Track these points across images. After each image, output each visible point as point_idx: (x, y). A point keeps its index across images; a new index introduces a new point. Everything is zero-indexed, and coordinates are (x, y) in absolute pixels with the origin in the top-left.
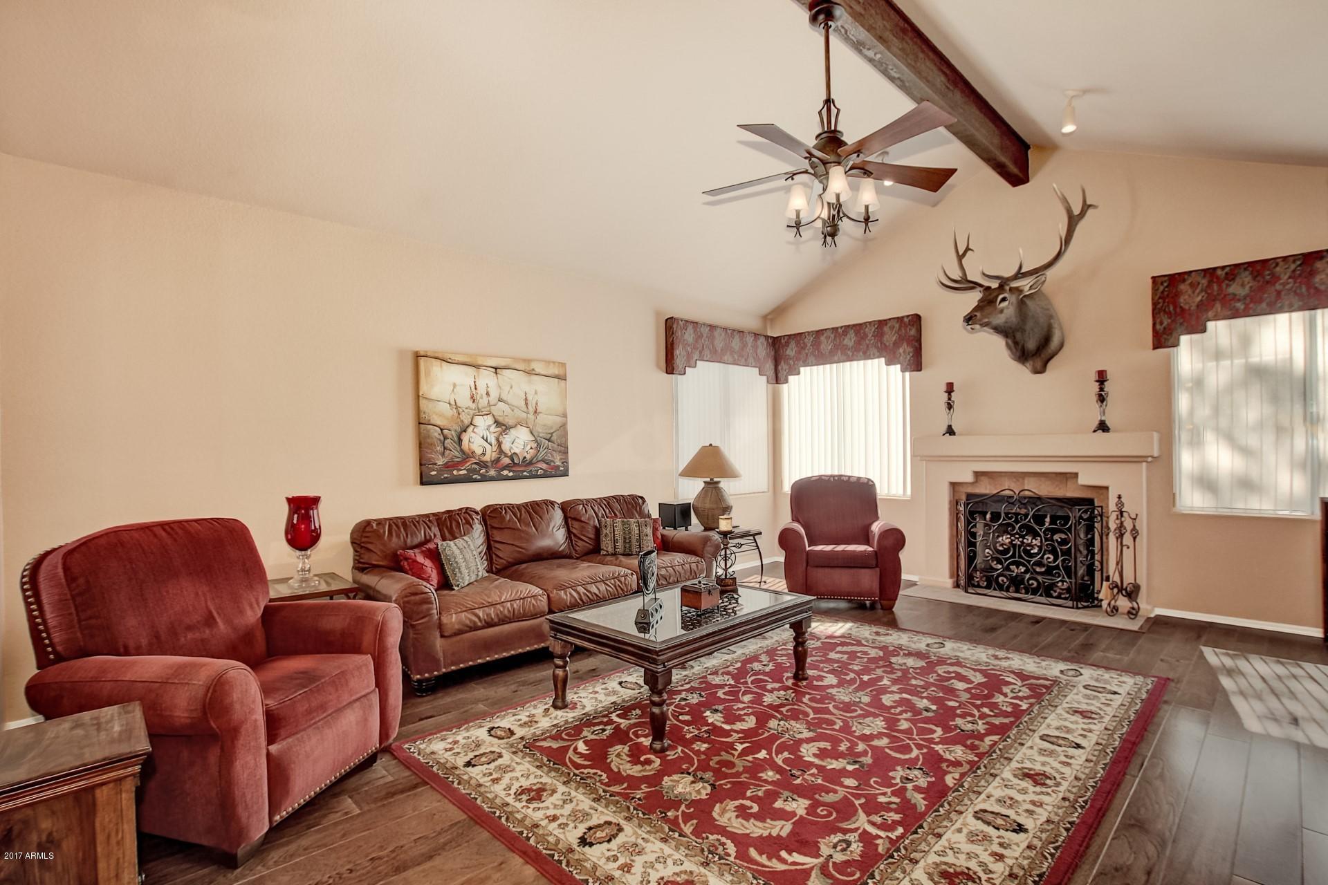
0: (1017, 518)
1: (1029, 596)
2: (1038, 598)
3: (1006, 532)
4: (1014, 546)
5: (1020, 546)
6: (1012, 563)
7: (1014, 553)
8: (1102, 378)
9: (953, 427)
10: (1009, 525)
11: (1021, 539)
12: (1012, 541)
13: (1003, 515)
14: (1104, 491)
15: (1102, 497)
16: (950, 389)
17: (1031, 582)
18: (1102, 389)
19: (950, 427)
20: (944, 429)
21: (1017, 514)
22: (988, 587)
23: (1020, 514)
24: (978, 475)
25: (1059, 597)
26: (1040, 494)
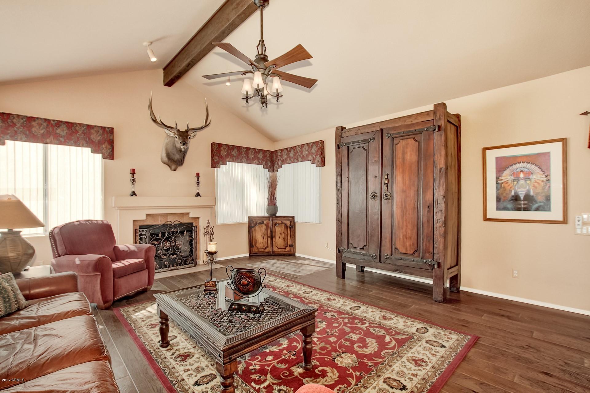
0: (173, 234)
1: (178, 267)
2: (182, 267)
3: (168, 241)
4: (172, 246)
5: (174, 246)
6: (170, 255)
7: (172, 250)
8: (198, 176)
9: (135, 192)
10: (170, 237)
11: (175, 243)
12: (171, 244)
13: (167, 233)
14: (197, 219)
15: (196, 222)
16: (133, 172)
17: (178, 261)
18: (198, 180)
19: (134, 192)
20: (130, 192)
21: (173, 232)
22: (160, 268)
23: (174, 232)
24: (148, 215)
25: (189, 264)
26: (182, 222)
